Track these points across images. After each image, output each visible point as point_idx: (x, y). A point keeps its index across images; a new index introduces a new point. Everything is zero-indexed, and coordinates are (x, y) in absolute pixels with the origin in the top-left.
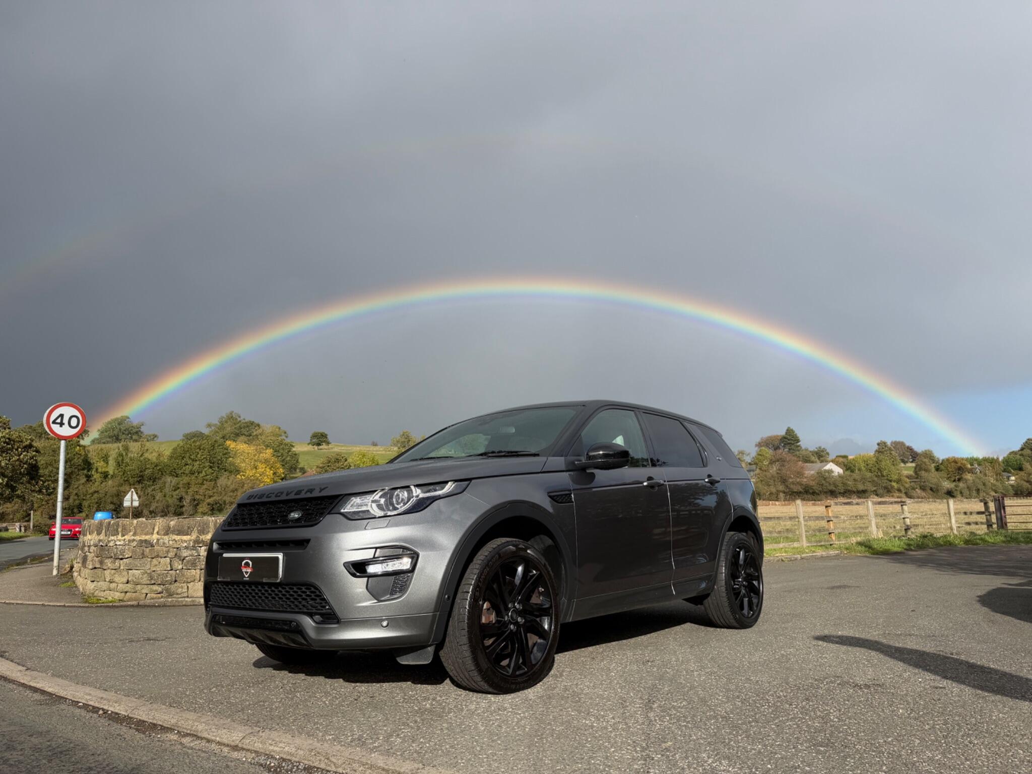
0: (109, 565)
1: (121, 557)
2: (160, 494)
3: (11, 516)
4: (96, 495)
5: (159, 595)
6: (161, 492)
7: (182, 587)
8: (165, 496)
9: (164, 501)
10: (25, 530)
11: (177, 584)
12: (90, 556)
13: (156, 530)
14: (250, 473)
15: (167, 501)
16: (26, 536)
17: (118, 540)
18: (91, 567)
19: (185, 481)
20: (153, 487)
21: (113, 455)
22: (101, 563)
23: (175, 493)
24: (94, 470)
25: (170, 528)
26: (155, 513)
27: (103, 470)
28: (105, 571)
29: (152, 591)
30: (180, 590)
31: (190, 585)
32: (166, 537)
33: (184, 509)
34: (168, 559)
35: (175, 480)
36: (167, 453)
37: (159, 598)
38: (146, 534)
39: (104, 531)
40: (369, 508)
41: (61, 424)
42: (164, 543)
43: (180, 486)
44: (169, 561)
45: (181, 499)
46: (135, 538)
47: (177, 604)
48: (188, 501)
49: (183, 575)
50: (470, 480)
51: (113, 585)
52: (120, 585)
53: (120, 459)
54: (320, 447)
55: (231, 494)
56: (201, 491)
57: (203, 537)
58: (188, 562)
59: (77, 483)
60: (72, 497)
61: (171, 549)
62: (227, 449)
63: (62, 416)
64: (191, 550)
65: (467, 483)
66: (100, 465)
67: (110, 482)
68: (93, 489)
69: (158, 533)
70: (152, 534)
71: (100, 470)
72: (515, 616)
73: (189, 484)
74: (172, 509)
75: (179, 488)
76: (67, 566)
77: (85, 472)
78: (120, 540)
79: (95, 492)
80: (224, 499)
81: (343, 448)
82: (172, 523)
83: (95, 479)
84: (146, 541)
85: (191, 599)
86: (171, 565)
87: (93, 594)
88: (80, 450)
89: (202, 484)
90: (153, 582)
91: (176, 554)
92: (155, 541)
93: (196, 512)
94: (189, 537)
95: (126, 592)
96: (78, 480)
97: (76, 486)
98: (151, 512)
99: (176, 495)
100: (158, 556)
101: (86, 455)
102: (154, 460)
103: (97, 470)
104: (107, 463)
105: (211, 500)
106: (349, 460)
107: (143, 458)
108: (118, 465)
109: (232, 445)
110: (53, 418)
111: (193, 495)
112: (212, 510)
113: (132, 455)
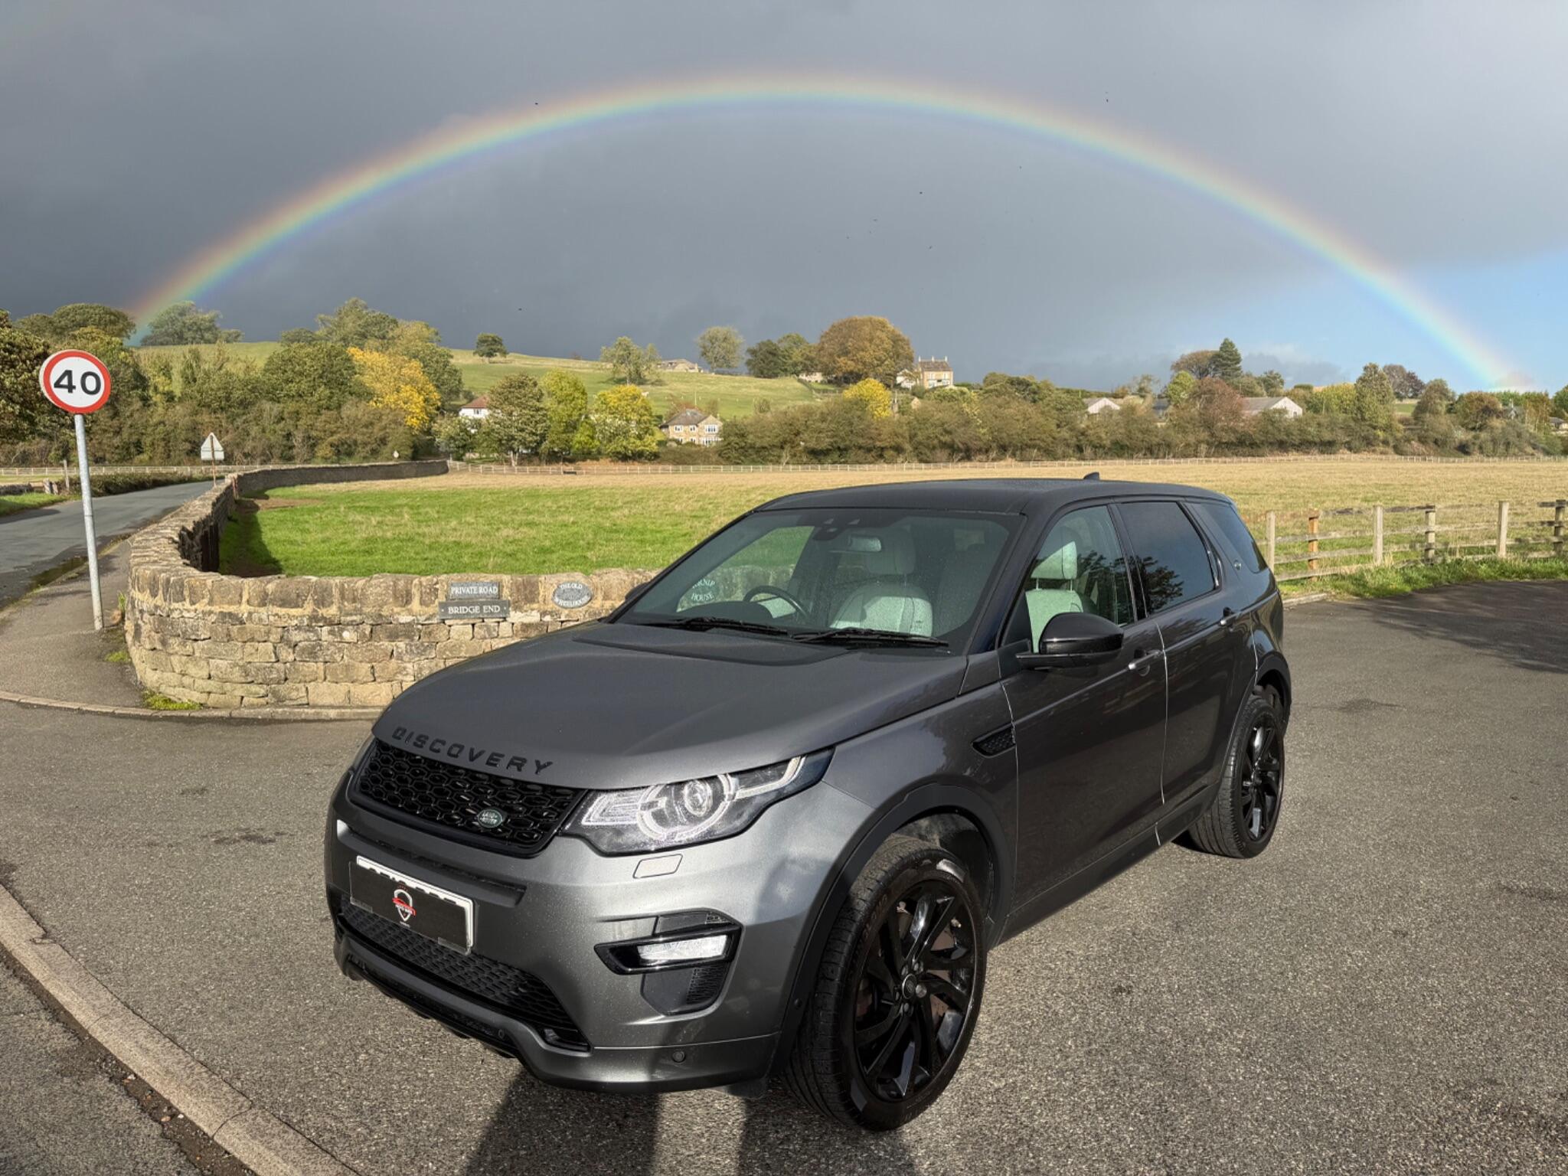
0: (177, 649)
1: (193, 637)
2: (256, 428)
3: (38, 457)
4: (161, 427)
5: (262, 701)
6: (258, 425)
7: (297, 690)
8: (264, 431)
9: (263, 439)
10: (59, 489)
11: (289, 684)
12: (145, 628)
13: (245, 598)
14: (390, 399)
15: (269, 439)
16: (61, 501)
17: (185, 611)
18: (148, 646)
19: (291, 409)
20: (244, 417)
21: (177, 369)
22: (164, 643)
23: (278, 427)
24: (152, 388)
25: (267, 595)
27: (166, 389)
28: (172, 658)
29: (250, 694)
30: (294, 694)
31: (311, 686)
32: (262, 609)
33: (295, 451)
34: (270, 646)
35: (277, 408)
36: (261, 364)
37: (262, 706)
38: (230, 603)
39: (160, 592)
40: (637, 821)
41: (71, 388)
42: (260, 620)
43: (286, 415)
44: (272, 648)
45: (289, 436)
46: (213, 608)
47: (292, 717)
48: (300, 440)
49: (297, 670)
50: (831, 747)
51: (187, 680)
52: (199, 682)
53: (189, 372)
54: (493, 359)
55: (365, 430)
56: (318, 425)
57: (323, 612)
58: (303, 650)
61: (274, 630)
62: (350, 361)
63: (68, 373)
64: (306, 631)
65: (825, 755)
66: (159, 380)
67: (179, 408)
68: (155, 420)
69: (248, 602)
70: (240, 603)
71: (161, 389)
72: (910, 986)
73: (297, 413)
74: (277, 451)
75: (283, 419)
76: (117, 613)
77: (139, 391)
78: (188, 611)
79: (160, 423)
80: (353, 437)
81: (528, 362)
82: (271, 587)
83: (155, 404)
84: (230, 614)
85: (313, 711)
86: (275, 653)
87: (158, 688)
88: (126, 358)
89: (318, 413)
90: (250, 680)
91: (282, 637)
92: (246, 615)
93: (314, 456)
94: (300, 610)
95: (209, 693)
96: (130, 404)
97: (128, 414)
99: (281, 430)
100: (252, 640)
101: (136, 366)
102: (242, 376)
103: (156, 389)
104: (170, 378)
105: (335, 438)
106: (541, 383)
107: (223, 371)
108: (190, 380)
109: (356, 354)
110: (54, 377)
111: (306, 431)
112: (339, 453)
113: (207, 367)
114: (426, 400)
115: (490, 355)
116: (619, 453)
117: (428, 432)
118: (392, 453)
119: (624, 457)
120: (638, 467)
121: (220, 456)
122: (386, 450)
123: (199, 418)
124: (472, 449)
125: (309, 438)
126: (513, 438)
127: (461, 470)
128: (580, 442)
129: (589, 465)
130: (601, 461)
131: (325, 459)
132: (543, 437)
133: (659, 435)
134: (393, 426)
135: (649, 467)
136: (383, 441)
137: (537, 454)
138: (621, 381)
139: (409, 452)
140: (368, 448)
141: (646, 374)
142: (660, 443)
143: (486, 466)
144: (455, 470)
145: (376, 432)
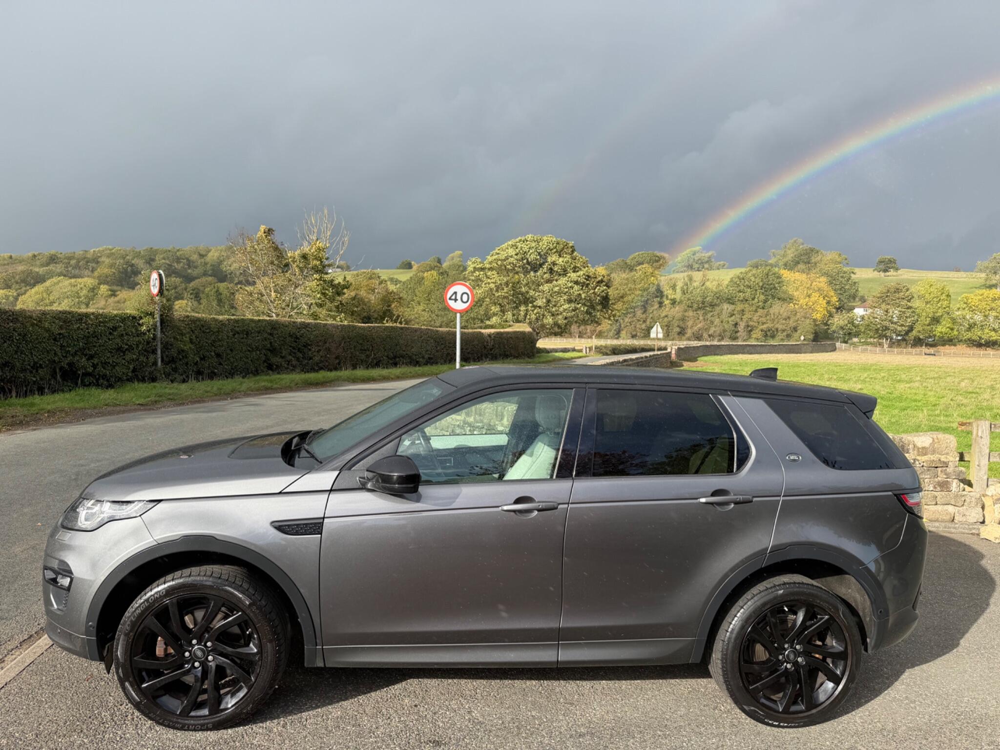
2: (717, 320)
3: (606, 334)
4: (666, 318)
6: (719, 317)
8: (722, 322)
9: (721, 327)
10: (590, 351)
14: (803, 302)
15: (724, 326)
19: (739, 309)
20: (711, 314)
21: (680, 285)
23: (730, 319)
24: (665, 297)
26: (713, 337)
27: (672, 297)
33: (738, 334)
35: (731, 307)
36: (726, 282)
41: (456, 300)
43: (735, 312)
45: (736, 325)
48: (742, 327)
53: (685, 287)
54: (887, 274)
55: (784, 321)
56: (755, 318)
59: (653, 308)
60: (648, 320)
62: (781, 278)
63: (455, 293)
66: (668, 291)
67: (677, 308)
68: (663, 315)
71: (670, 297)
73: (743, 311)
74: (728, 334)
75: (734, 314)
77: (659, 299)
79: (666, 316)
80: (776, 326)
81: (915, 275)
83: (665, 305)
88: (654, 280)
89: (756, 311)
93: (750, 337)
96: (652, 306)
97: (651, 311)
98: (710, 336)
99: (732, 321)
101: (658, 285)
102: (714, 289)
103: (667, 297)
104: (675, 291)
105: (765, 326)
106: (912, 289)
107: (703, 287)
108: (684, 293)
109: (786, 274)
110: (449, 296)
111: (747, 322)
112: (766, 336)
113: (695, 284)
114: (828, 303)
115: (885, 271)
116: (974, 341)
117: (826, 324)
118: (800, 337)
119: (979, 344)
120: (990, 351)
121: (661, 336)
122: (796, 335)
123: (686, 314)
124: (857, 335)
125: (748, 326)
126: (887, 328)
127: (845, 350)
128: (941, 333)
129: (948, 349)
130: (958, 346)
131: (757, 339)
132: (911, 329)
134: (803, 319)
136: (795, 329)
137: (904, 340)
139: (811, 337)
140: (785, 334)
143: (864, 347)
144: (841, 350)
145: (792, 323)
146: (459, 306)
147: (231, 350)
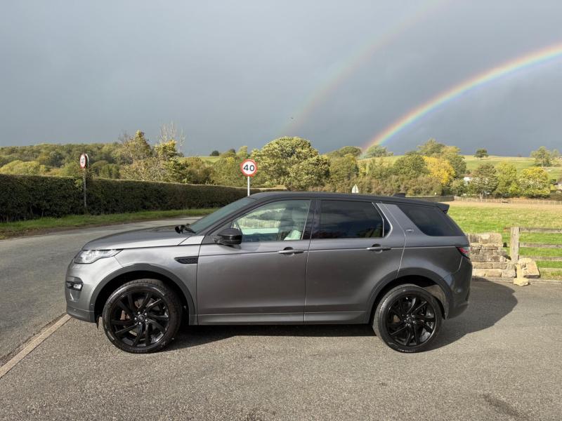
6: (390, 183)
8: (392, 185)
9: (391, 188)
14: (436, 174)
19: (401, 178)
20: (386, 181)
21: (368, 164)
23: (396, 183)
27: (364, 171)
35: (396, 177)
36: (393, 163)
41: (247, 169)
45: (399, 186)
48: (403, 188)
50: (123, 249)
53: (371, 166)
55: (425, 185)
56: (409, 183)
59: (353, 178)
62: (423, 161)
63: (247, 166)
66: (362, 169)
68: (359, 181)
71: (362, 171)
73: (403, 179)
75: (398, 181)
77: (356, 172)
79: (361, 182)
80: (421, 187)
81: (497, 159)
83: (360, 176)
88: (354, 162)
89: (410, 179)
96: (353, 176)
99: (397, 185)
101: (356, 165)
102: (387, 167)
104: (365, 168)
105: (415, 187)
106: (495, 167)
107: (381, 166)
108: (370, 169)
109: (426, 159)
110: (244, 167)
111: (405, 185)
112: (415, 193)
113: (376, 164)
114: (450, 174)
115: (481, 157)
116: (529, 195)
117: (449, 186)
118: (434, 193)
119: (532, 197)
120: (538, 201)
121: (357, 192)
122: (432, 192)
123: (372, 181)
124: (465, 192)
125: (406, 187)
126: (482, 188)
127: (459, 200)
128: (511, 190)
129: (515, 199)
130: (521, 198)
131: (411, 195)
132: (496, 187)
133: (553, 188)
134: (436, 183)
135: (544, 201)
136: (431, 189)
137: (491, 194)
138: (539, 165)
139: (440, 193)
140: (426, 191)
141: (552, 162)
142: (552, 191)
143: (470, 198)
144: (456, 199)
145: (429, 185)
146: (248, 172)
147: (124, 198)
